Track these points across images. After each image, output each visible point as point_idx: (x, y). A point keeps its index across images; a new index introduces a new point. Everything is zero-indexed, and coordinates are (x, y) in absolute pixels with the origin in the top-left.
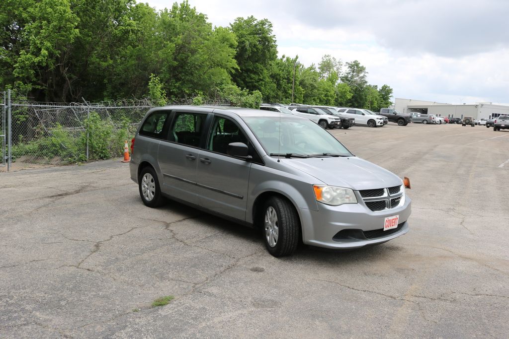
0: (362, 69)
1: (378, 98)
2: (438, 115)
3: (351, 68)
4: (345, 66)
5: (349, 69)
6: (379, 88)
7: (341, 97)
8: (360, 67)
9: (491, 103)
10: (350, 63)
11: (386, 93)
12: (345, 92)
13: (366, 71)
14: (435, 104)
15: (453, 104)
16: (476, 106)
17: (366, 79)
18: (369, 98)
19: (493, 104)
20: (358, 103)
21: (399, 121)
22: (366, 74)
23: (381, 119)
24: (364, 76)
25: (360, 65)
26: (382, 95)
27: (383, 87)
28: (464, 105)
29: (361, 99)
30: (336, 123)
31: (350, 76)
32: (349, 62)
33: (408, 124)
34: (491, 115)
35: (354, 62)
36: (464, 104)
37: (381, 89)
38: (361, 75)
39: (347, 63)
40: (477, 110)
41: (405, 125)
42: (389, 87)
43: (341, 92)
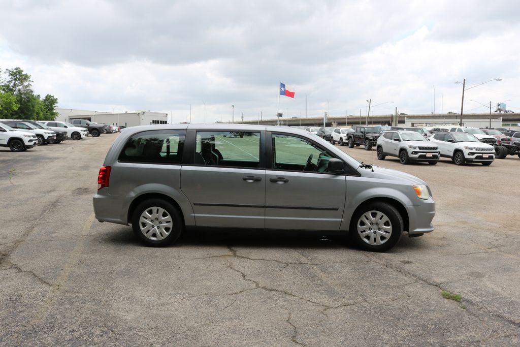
0: (26, 78)
1: (43, 108)
2: (115, 124)
3: (12, 75)
4: (5, 73)
5: (10, 77)
6: (42, 98)
7: (5, 109)
8: (23, 75)
9: (149, 111)
10: (12, 70)
11: (50, 102)
12: (10, 103)
13: (31, 79)
14: (97, 114)
15: (113, 113)
16: (138, 114)
17: (31, 88)
18: (36, 109)
19: (151, 111)
20: (25, 114)
21: (93, 132)
22: (31, 83)
23: (85, 131)
24: (29, 84)
25: (23, 73)
26: (47, 105)
27: (46, 97)
28: (126, 114)
29: (29, 110)
30: (53, 138)
31: (11, 85)
32: (10, 68)
33: (101, 135)
34: (152, 122)
35: (16, 69)
36: (126, 112)
37: (44, 99)
38: (26, 83)
39: (7, 70)
40: (140, 118)
41: (98, 135)
42: (53, 97)
43: (5, 103)
